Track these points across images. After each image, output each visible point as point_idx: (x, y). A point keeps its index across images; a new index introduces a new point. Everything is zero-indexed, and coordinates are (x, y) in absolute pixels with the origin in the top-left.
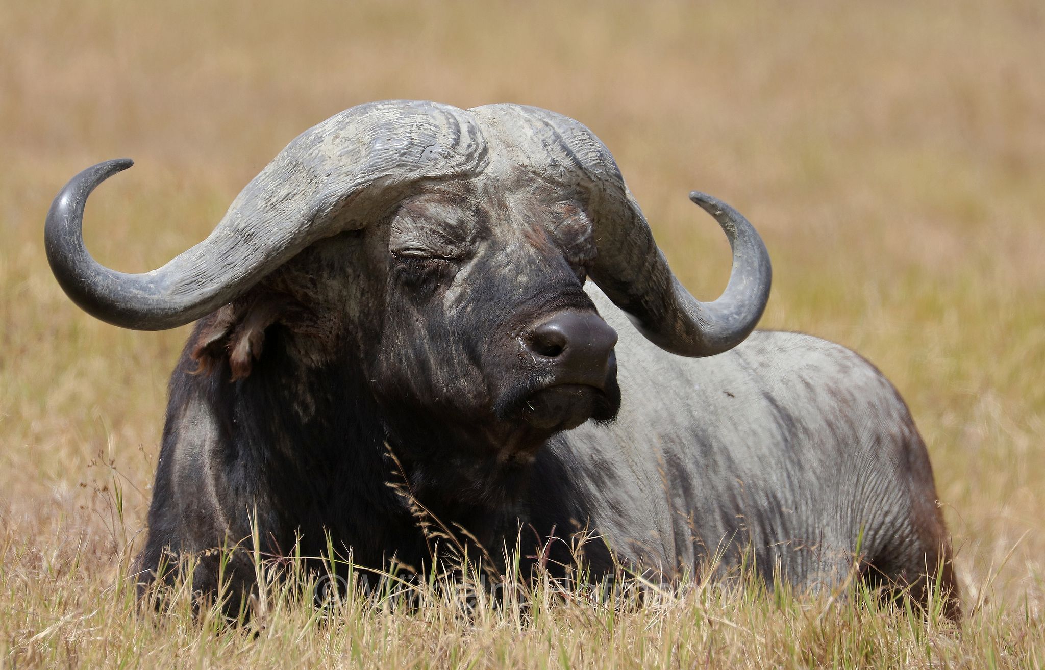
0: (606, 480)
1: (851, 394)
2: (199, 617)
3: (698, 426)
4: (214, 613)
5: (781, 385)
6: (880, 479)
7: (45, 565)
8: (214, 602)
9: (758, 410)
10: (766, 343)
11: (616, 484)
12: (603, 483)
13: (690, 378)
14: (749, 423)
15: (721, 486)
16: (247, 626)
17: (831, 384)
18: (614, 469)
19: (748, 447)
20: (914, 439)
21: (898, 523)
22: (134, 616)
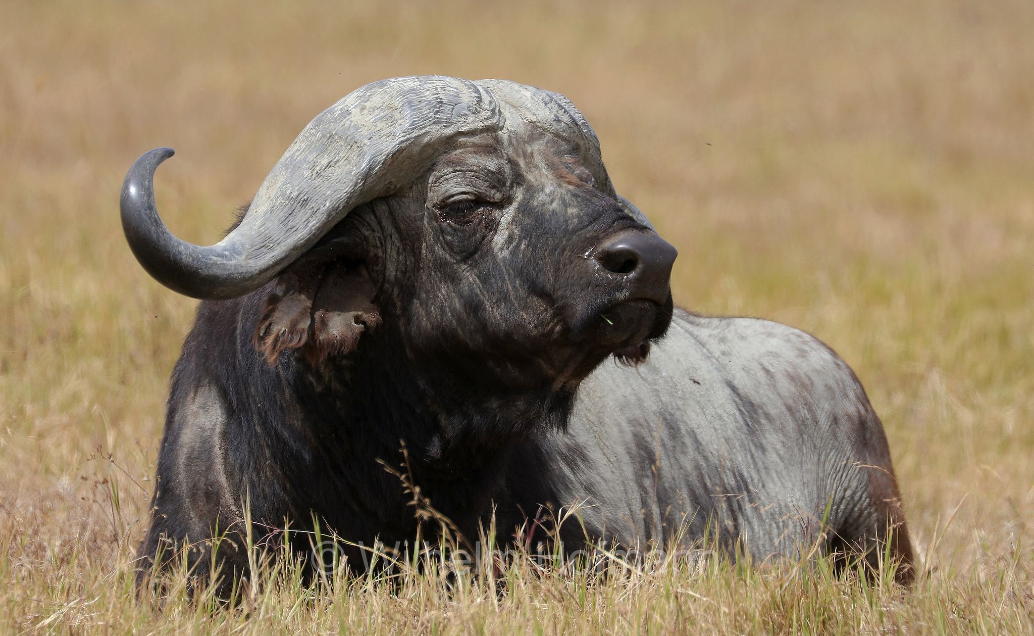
0: (579, 462)
1: (809, 379)
2: (194, 600)
3: (666, 411)
4: (207, 596)
5: (743, 373)
6: (839, 455)
7: (49, 553)
8: (207, 585)
9: (722, 397)
10: (726, 331)
11: (590, 467)
12: (577, 465)
13: (657, 366)
14: (714, 408)
15: (688, 465)
16: (239, 608)
17: (790, 370)
18: (587, 452)
19: (715, 429)
20: (870, 417)
21: (856, 498)
22: (134, 601)
